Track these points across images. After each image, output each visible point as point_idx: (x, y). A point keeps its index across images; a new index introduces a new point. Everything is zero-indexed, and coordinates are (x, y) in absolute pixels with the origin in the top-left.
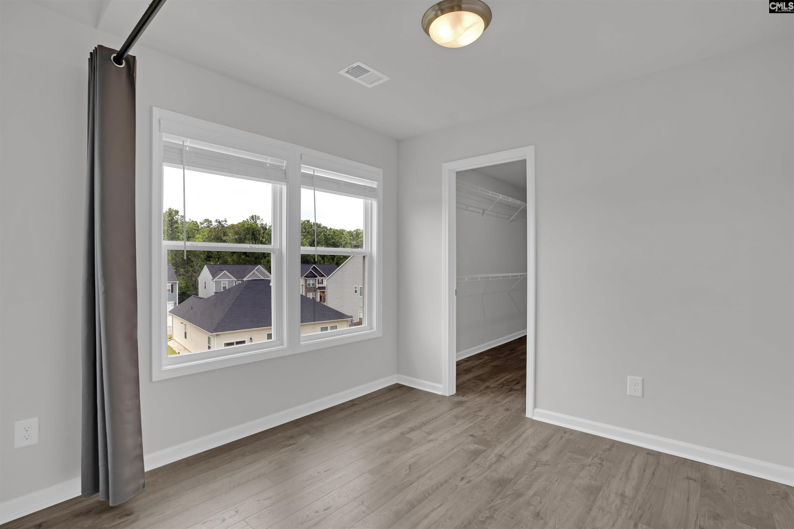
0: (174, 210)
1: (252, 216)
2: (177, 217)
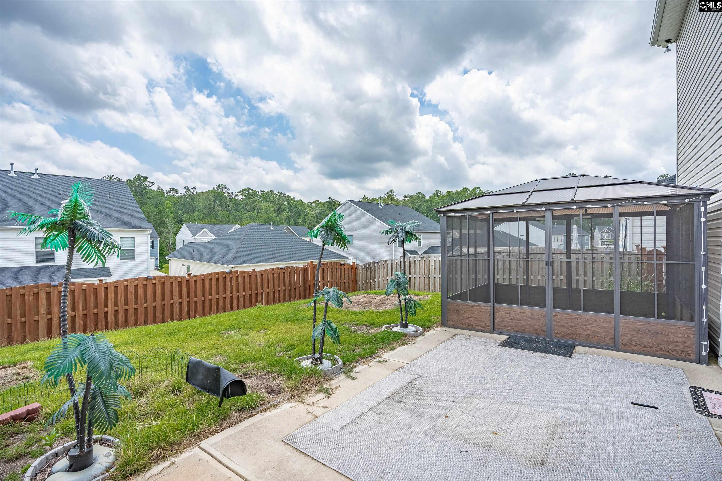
0: (143, 176)
1: (219, 185)
2: (146, 183)
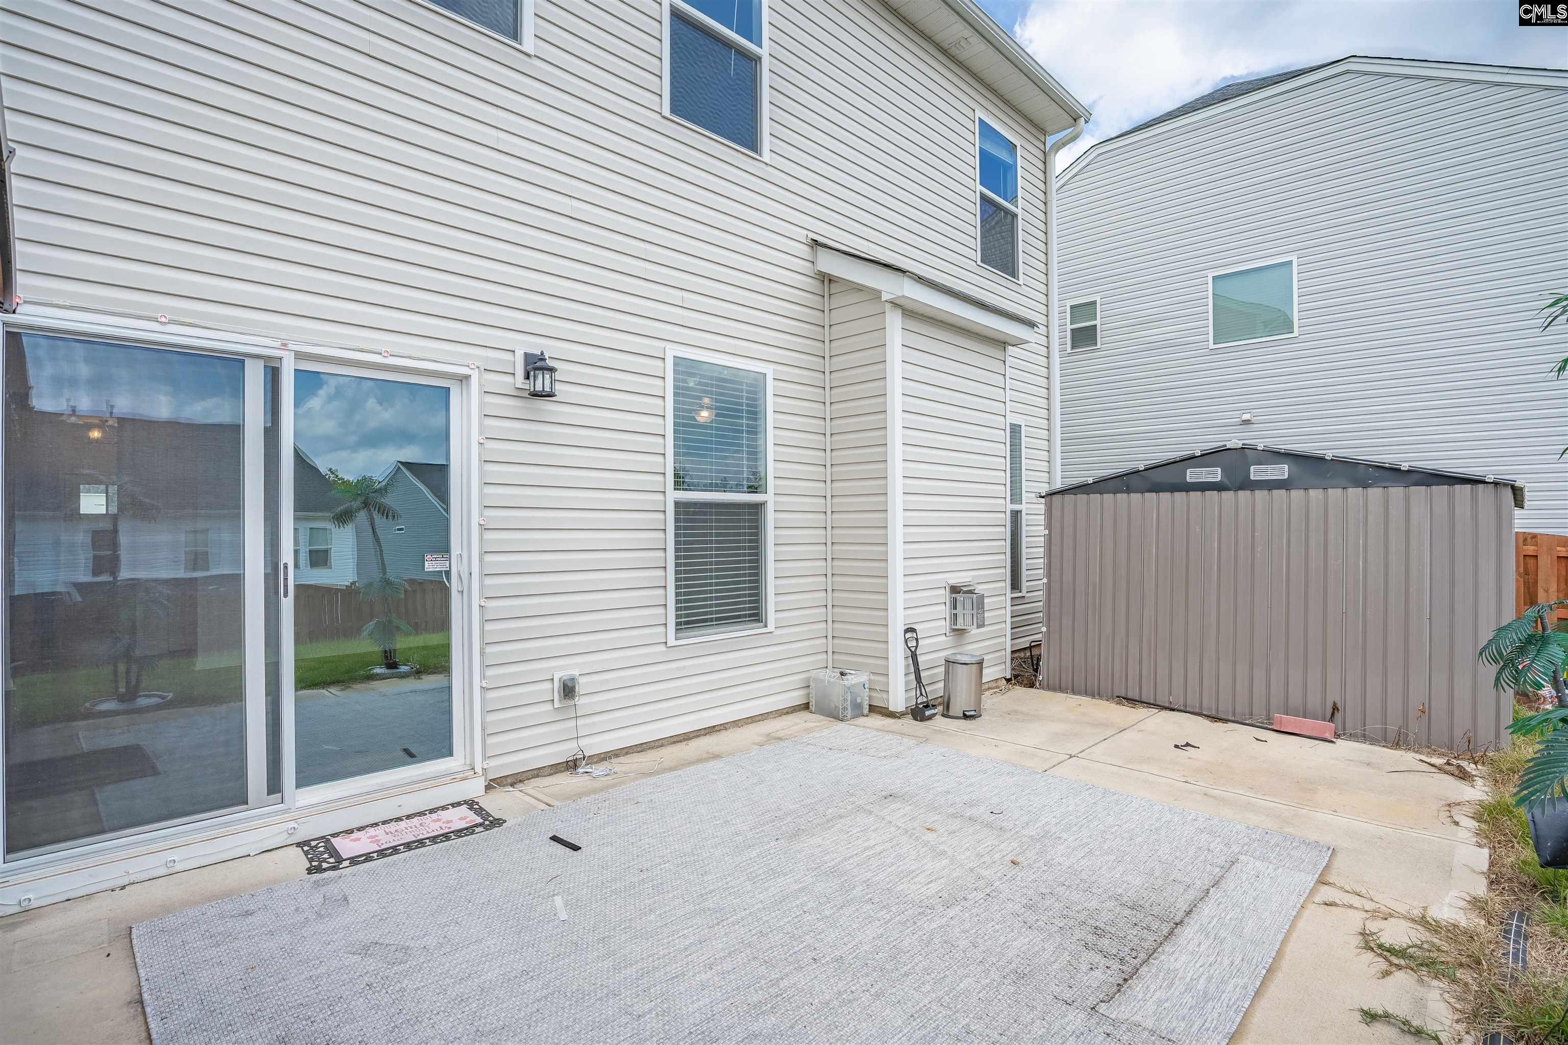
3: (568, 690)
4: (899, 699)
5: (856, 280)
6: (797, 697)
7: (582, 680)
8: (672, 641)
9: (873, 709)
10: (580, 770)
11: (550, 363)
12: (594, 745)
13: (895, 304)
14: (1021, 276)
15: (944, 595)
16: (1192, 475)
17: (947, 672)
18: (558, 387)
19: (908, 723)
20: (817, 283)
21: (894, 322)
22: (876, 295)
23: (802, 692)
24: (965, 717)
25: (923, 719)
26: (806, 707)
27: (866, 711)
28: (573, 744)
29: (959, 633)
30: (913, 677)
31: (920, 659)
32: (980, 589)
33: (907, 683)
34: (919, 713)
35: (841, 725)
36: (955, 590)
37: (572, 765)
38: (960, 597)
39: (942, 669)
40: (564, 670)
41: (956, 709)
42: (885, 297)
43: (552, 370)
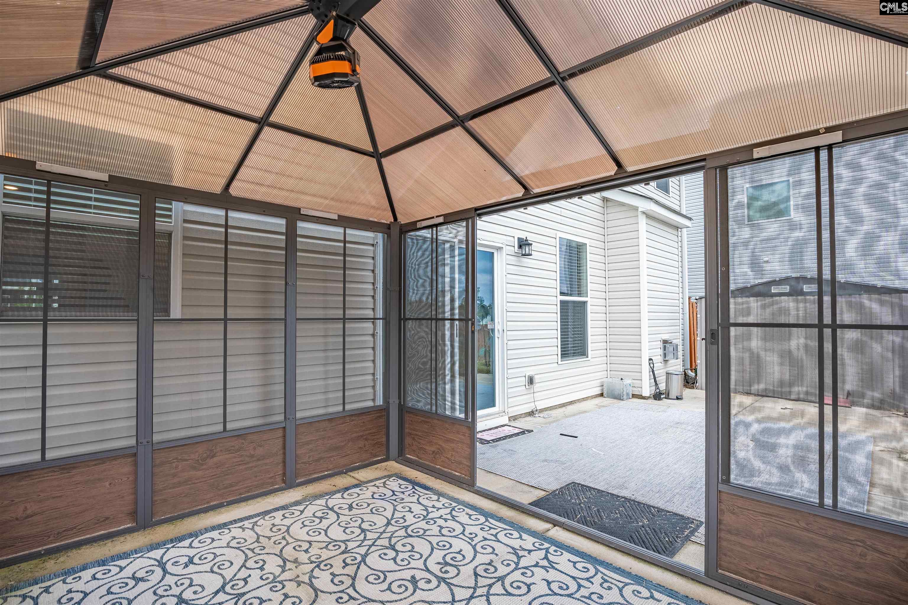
3: (531, 381)
4: (647, 391)
5: (619, 200)
6: (598, 391)
7: (536, 377)
8: (560, 362)
9: (634, 396)
10: (537, 415)
11: (530, 242)
12: (540, 405)
13: (644, 213)
14: (671, 193)
15: (660, 344)
16: (774, 290)
17: (667, 379)
18: (533, 253)
19: (651, 401)
20: (602, 202)
21: (643, 221)
22: (636, 209)
23: (600, 388)
24: (678, 398)
25: (660, 399)
26: (602, 395)
27: (631, 397)
28: (533, 404)
29: (666, 361)
30: (653, 380)
31: (656, 372)
32: (674, 341)
33: (650, 383)
34: (657, 396)
35: (622, 403)
36: (665, 342)
37: (531, 414)
38: (667, 345)
39: (665, 377)
40: (529, 372)
41: (673, 394)
42: (640, 209)
43: (531, 244)
